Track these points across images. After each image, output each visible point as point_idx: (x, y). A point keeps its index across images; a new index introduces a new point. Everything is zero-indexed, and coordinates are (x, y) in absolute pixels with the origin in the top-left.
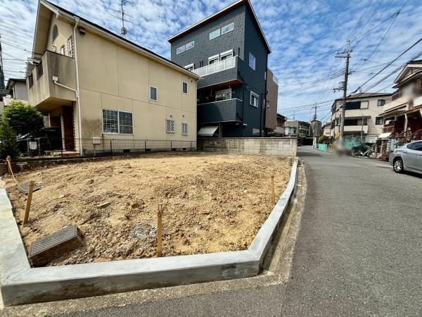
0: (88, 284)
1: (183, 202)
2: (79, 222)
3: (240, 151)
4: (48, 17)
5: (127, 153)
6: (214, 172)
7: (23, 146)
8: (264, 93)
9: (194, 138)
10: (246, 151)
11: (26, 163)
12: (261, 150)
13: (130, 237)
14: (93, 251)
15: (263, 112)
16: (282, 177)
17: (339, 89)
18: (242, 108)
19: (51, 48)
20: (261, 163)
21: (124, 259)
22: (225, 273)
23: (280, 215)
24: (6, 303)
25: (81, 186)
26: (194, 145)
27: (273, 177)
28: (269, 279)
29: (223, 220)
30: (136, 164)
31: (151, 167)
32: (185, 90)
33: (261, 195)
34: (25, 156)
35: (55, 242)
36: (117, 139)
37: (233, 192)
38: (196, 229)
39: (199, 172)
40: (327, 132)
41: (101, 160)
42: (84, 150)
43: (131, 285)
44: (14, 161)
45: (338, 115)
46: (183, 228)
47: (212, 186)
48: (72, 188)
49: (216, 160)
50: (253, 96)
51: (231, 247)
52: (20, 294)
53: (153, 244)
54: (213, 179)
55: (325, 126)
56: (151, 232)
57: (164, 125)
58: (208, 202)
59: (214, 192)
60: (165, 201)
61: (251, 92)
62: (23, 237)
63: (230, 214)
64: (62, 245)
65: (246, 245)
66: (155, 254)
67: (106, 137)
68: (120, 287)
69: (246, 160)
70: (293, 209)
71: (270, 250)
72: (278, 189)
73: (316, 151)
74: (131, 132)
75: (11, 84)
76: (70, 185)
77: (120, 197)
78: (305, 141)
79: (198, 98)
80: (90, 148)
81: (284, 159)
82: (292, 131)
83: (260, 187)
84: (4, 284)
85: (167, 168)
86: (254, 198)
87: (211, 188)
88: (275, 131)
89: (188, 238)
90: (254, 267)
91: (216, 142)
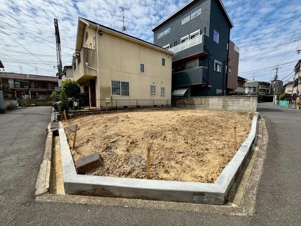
0: (106, 189)
1: (163, 143)
2: (100, 151)
3: (206, 107)
4: (83, 27)
5: (126, 109)
6: (185, 122)
7: (71, 104)
8: (226, 60)
9: (170, 98)
10: (210, 107)
11: (72, 114)
12: (224, 106)
13: (129, 163)
14: (108, 169)
15: (225, 75)
16: (243, 128)
18: (207, 74)
19: (85, 46)
20: (224, 116)
21: (126, 177)
22: (195, 198)
23: (242, 159)
24: (66, 192)
26: (170, 103)
27: (235, 128)
28: (234, 210)
29: (193, 159)
30: (131, 116)
31: (141, 118)
32: (164, 64)
33: (224, 142)
34: (72, 110)
35: (89, 161)
36: (120, 100)
37: (200, 139)
38: (173, 163)
39: (174, 122)
40: (288, 90)
41: (110, 113)
42: (101, 107)
43: (131, 195)
44: (67, 112)
46: (164, 161)
47: (184, 133)
48: (96, 130)
49: (187, 113)
50: (217, 64)
51: (200, 179)
52: (72, 188)
53: (144, 170)
54: (184, 128)
55: (286, 85)
56: (142, 162)
57: (149, 89)
58: (181, 144)
59: (185, 138)
60: (151, 141)
61: (215, 61)
62: (72, 156)
63: (198, 155)
64: (92, 163)
65: (212, 179)
66: (145, 177)
67: (114, 98)
68: (124, 194)
69: (211, 114)
70: (254, 156)
71: (234, 187)
72: (239, 138)
73: (277, 107)
74: (128, 95)
75: (66, 68)
76: (94, 128)
77: (123, 137)
79: (172, 68)
80: (105, 105)
81: (245, 113)
82: (252, 91)
83: (223, 136)
84: (65, 181)
85: (152, 119)
86: (218, 143)
87: (183, 134)
88: (236, 90)
89: (168, 169)
90: (220, 198)
91: (185, 101)
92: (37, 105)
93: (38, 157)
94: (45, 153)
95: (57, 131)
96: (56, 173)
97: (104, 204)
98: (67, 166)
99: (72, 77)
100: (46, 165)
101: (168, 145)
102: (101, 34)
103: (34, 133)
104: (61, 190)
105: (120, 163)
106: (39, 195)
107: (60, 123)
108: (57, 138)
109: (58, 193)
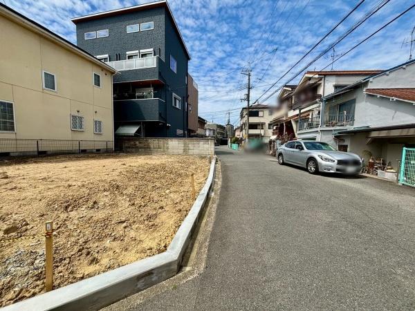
1: (91, 213)
3: (165, 152)
6: (133, 174)
9: (112, 138)
10: (170, 151)
12: (184, 150)
15: (185, 114)
17: (245, 100)
18: (165, 108)
20: (184, 162)
22: (141, 283)
23: (198, 210)
26: (112, 145)
28: (185, 276)
29: (142, 226)
30: (17, 172)
33: (183, 194)
38: (108, 243)
39: (114, 176)
40: (238, 134)
49: (137, 161)
50: (175, 99)
51: (150, 252)
54: (131, 183)
55: (236, 129)
56: (37, 261)
57: (68, 121)
59: (131, 198)
61: (174, 94)
63: (149, 218)
65: (165, 247)
66: (43, 289)
69: (169, 160)
70: (210, 203)
72: (198, 185)
74: (13, 129)
78: (222, 142)
79: (114, 94)
81: (204, 158)
82: (212, 133)
83: (182, 186)
85: (70, 174)
86: (176, 197)
89: (96, 255)
90: (173, 267)
91: (137, 143)
101: (100, 215)
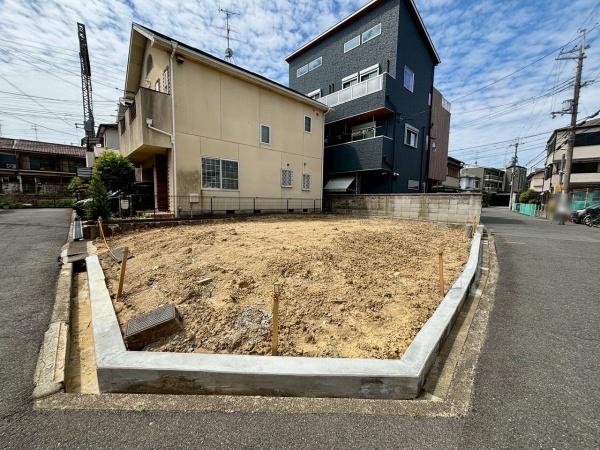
0: (188, 378)
1: (305, 283)
2: (177, 301)
3: (388, 214)
4: (142, 45)
5: (231, 216)
6: (348, 243)
7: (115, 204)
8: (426, 124)
9: (319, 195)
10: (397, 213)
11: (117, 225)
12: (421, 213)
13: (236, 325)
14: (193, 338)
15: (424, 153)
16: (455, 255)
18: (392, 150)
19: (145, 84)
20: (421, 232)
21: (230, 353)
22: (365, 389)
23: (452, 311)
24: (101, 389)
25: (177, 255)
26: (319, 205)
27: (441, 254)
28: (435, 407)
29: (363, 314)
30: (242, 230)
31: (262, 235)
32: (308, 128)
33: (421, 281)
34: (118, 216)
35: (152, 323)
36: (219, 197)
37: (377, 274)
38: (323, 323)
39: (326, 242)
41: (199, 224)
42: (179, 211)
43: (239, 388)
44: (106, 222)
45: (558, 155)
46: (306, 319)
47: (345, 264)
48: (167, 258)
49: (351, 226)
50: (409, 132)
51: (375, 352)
52: (115, 380)
53: (266, 338)
54: (346, 254)
55: (532, 175)
56: (263, 322)
57: (279, 178)
58: (339, 286)
59: (348, 273)
60: (281, 281)
61: (407, 125)
62: (117, 313)
63: (372, 306)
64: (159, 327)
65: (397, 352)
66: (269, 351)
67: (206, 194)
68: (226, 387)
69: (397, 227)
70: (474, 306)
71: (437, 365)
72: (449, 273)
73: (515, 216)
74: (237, 188)
75: (102, 129)
76: (165, 255)
77: (224, 272)
79: (325, 137)
80: (186, 208)
81: (459, 227)
82: (473, 184)
83: (419, 269)
84: (100, 366)
85: (283, 237)
86: (410, 284)
87: (344, 267)
88: (444, 183)
89: (313, 334)
90: (411, 386)
91: (350, 201)
92: (36, 206)
93: (40, 317)
94: (56, 307)
95: (84, 261)
96: (79, 351)
97: (184, 408)
98: (104, 335)
99: (118, 148)
100: (57, 332)
101: (315, 288)
102: (180, 62)
103: (29, 265)
104: (90, 384)
105: (218, 325)
106: (43, 397)
107: (90, 244)
108: (82, 275)
109: (83, 392)
